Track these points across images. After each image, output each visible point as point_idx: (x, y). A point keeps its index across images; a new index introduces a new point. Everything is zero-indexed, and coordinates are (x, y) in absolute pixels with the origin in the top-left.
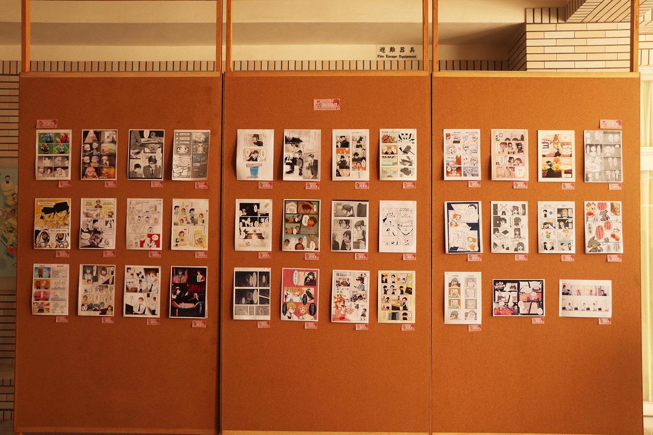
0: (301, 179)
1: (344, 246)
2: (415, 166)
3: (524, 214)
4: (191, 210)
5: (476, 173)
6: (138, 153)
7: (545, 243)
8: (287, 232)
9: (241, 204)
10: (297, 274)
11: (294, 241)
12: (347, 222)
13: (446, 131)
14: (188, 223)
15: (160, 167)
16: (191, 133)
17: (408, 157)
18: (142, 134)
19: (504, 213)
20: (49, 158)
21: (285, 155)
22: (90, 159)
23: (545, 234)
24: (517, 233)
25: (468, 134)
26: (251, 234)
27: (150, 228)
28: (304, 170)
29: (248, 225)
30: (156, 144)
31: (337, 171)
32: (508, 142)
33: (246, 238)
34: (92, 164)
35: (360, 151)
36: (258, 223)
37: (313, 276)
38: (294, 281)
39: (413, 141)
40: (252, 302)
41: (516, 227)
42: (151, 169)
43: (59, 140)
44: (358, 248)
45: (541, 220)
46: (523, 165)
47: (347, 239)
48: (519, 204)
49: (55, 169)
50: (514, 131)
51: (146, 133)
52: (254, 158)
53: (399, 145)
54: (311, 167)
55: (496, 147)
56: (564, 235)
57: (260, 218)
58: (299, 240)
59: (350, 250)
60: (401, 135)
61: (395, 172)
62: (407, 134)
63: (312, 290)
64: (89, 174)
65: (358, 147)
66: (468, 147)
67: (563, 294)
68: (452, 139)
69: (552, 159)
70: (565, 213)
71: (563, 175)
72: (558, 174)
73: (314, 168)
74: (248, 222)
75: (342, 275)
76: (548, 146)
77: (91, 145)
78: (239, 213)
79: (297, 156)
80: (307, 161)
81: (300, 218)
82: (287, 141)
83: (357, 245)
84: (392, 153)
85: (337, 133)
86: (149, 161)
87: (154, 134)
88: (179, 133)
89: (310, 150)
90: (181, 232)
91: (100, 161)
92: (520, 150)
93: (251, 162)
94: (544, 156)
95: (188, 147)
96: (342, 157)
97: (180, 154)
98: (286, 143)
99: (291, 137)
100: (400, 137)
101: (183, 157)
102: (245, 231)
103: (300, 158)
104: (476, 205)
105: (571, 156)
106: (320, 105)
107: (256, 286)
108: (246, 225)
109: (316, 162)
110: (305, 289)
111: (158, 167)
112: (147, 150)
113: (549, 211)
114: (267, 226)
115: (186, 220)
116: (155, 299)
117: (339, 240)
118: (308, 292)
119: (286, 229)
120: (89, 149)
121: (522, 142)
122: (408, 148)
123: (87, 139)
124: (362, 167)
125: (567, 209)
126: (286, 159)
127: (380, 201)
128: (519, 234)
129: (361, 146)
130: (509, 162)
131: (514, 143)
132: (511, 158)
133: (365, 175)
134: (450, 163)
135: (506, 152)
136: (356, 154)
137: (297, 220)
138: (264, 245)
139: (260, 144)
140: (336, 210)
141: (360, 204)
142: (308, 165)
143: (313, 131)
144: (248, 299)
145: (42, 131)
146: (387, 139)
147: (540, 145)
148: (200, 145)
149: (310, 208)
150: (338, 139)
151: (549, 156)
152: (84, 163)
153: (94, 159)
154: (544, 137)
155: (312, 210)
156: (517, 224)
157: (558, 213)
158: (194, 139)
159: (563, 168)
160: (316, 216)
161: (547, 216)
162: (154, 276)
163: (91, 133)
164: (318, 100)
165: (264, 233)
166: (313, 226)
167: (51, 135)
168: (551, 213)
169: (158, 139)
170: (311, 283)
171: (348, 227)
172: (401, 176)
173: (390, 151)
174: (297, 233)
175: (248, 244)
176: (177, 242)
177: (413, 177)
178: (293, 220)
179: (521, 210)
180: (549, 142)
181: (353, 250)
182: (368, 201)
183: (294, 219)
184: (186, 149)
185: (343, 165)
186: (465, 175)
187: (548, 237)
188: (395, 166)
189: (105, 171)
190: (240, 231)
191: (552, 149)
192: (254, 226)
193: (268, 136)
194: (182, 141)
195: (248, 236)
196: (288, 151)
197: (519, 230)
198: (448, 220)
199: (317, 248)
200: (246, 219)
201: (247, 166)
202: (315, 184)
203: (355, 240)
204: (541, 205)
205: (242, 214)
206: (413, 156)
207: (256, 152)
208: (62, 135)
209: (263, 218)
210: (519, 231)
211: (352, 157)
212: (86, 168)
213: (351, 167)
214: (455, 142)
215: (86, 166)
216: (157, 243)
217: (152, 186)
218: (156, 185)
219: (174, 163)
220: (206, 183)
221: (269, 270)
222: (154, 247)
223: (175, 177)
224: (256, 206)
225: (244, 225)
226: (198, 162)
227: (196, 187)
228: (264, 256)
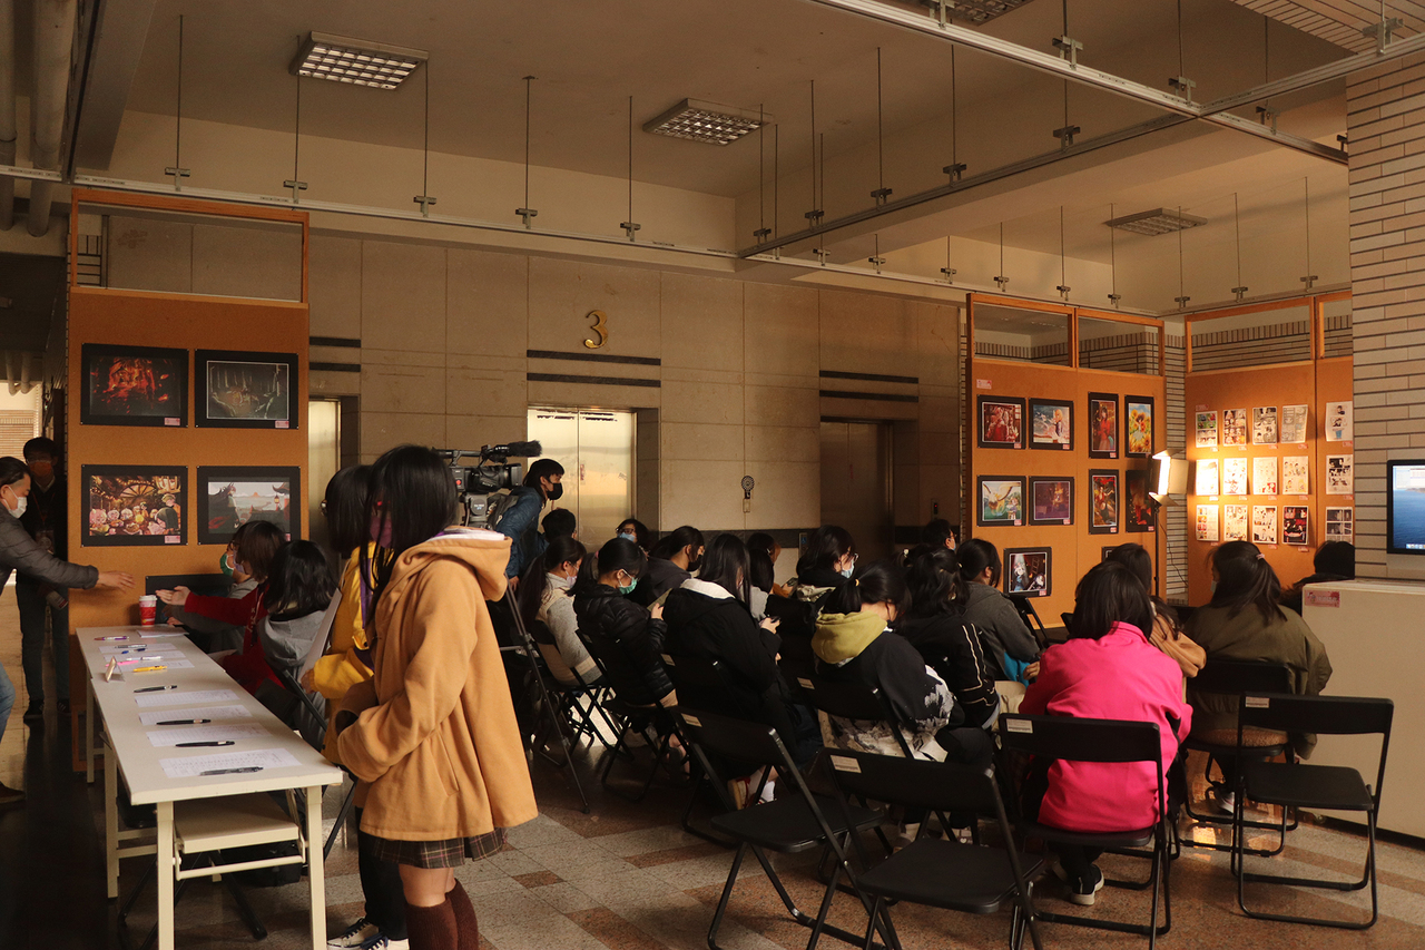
4: (1296, 465)
6: (1260, 424)
9: (1330, 459)
14: (1294, 474)
15: (1274, 434)
16: (1294, 408)
18: (1261, 410)
20: (1204, 431)
22: (1229, 431)
26: (1337, 481)
27: (1269, 478)
30: (1271, 417)
34: (1230, 435)
36: (1342, 473)
40: (1339, 533)
42: (1268, 436)
43: (1210, 418)
49: (1208, 439)
52: (1338, 423)
57: (1344, 469)
64: (1228, 442)
74: (1335, 472)
77: (1230, 420)
78: (1329, 466)
86: (1267, 430)
87: (1270, 410)
88: (1286, 408)
90: (1290, 481)
91: (1235, 432)
93: (1336, 427)
95: (1293, 419)
97: (1288, 424)
101: (1289, 426)
102: (1333, 479)
107: (1342, 520)
112: (1265, 422)
114: (1349, 475)
115: (1293, 472)
116: (1273, 529)
120: (1228, 424)
123: (1227, 417)
138: (1347, 489)
139: (1342, 413)
144: (1337, 530)
145: (1199, 413)
148: (1301, 416)
152: (1225, 434)
153: (1232, 431)
158: (1296, 412)
163: (1229, 413)
165: (1347, 480)
167: (1205, 415)
169: (1272, 414)
175: (1336, 489)
176: (1287, 488)
184: (1291, 420)
189: (1237, 438)
190: (1330, 479)
192: (1340, 475)
194: (1289, 414)
195: (1335, 483)
205: (1331, 467)
207: (1340, 419)
208: (1212, 415)
212: (1226, 437)
216: (1274, 489)
217: (1269, 448)
218: (1272, 447)
219: (1283, 431)
220: (1306, 444)
221: (1350, 508)
222: (1271, 492)
223: (1285, 441)
224: (1341, 460)
225: (1333, 475)
226: (1299, 429)
227: (1299, 448)
228: (1347, 497)
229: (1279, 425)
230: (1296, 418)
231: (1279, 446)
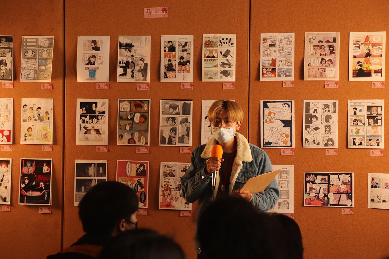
0: (133, 80)
1: (170, 141)
2: (234, 68)
3: (335, 112)
4: (38, 109)
5: (290, 74)
7: (354, 139)
8: (121, 129)
9: (81, 103)
10: (130, 166)
11: (127, 136)
12: (174, 119)
13: (262, 35)
14: (35, 120)
15: (10, 69)
16: (36, 39)
17: (227, 60)
21: (119, 59)
23: (354, 131)
24: (328, 129)
26: (90, 130)
27: (2, 124)
28: (136, 73)
29: (87, 122)
30: (6, 48)
31: (165, 73)
32: (320, 44)
33: (86, 133)
35: (185, 55)
36: (96, 120)
37: (144, 167)
38: (127, 171)
39: (232, 45)
41: (326, 124)
42: (2, 71)
44: (183, 142)
45: (351, 117)
46: (334, 66)
47: (173, 134)
48: (330, 102)
50: (326, 34)
52: (92, 62)
53: (220, 49)
54: (142, 70)
55: (309, 49)
57: (98, 116)
58: (131, 135)
59: (176, 144)
60: (221, 40)
62: (227, 39)
63: (142, 180)
65: (183, 51)
67: (372, 187)
68: (268, 42)
69: (362, 60)
71: (373, 74)
72: (368, 74)
73: (144, 71)
74: (87, 119)
75: (169, 167)
76: (359, 47)
78: (79, 111)
79: (130, 60)
80: (138, 65)
81: (132, 115)
82: (121, 46)
83: (181, 140)
84: (214, 57)
85: (165, 39)
87: (4, 39)
88: (26, 39)
89: (141, 54)
90: (29, 128)
93: (90, 66)
94: (355, 57)
95: (34, 52)
96: (170, 60)
97: (28, 58)
98: (120, 48)
99: (125, 43)
100: (220, 42)
101: (30, 61)
102: (85, 127)
103: (132, 62)
104: (290, 103)
105: (381, 56)
106: (150, 12)
107: (95, 176)
108: (86, 122)
109: (146, 65)
110: (136, 179)
111: (8, 69)
114: (104, 123)
115: (34, 117)
116: (6, 187)
117: (166, 135)
118: (139, 182)
119: (120, 125)
122: (228, 52)
124: (186, 70)
126: (120, 63)
127: (203, 101)
128: (330, 131)
129: (186, 50)
130: (321, 63)
131: (326, 45)
132: (322, 60)
133: (190, 77)
134: (266, 65)
135: (318, 54)
136: (182, 58)
137: (129, 117)
138: (101, 140)
139: (97, 49)
140: (164, 108)
141: (185, 103)
142: (139, 69)
143: (144, 37)
144: (87, 187)
146: (209, 44)
147: (351, 47)
148: (45, 50)
149: (142, 107)
150: (166, 44)
151: (360, 56)
154: (355, 39)
155: (143, 109)
156: (327, 121)
158: (40, 44)
159: (373, 68)
160: (146, 114)
162: (6, 167)
164: (149, 8)
165: (101, 128)
166: (144, 122)
168: (361, 111)
169: (7, 45)
170: (141, 173)
171: (174, 123)
172: (221, 77)
173: (211, 55)
174: (130, 129)
175: (87, 139)
176: (25, 137)
177: (232, 79)
178: (126, 117)
180: (360, 43)
181: (178, 145)
182: (192, 100)
183: (127, 117)
184: (32, 53)
185: (170, 68)
186: (279, 76)
187: (357, 133)
188: (215, 69)
190: (81, 127)
191: (363, 50)
192: (92, 122)
193: (105, 42)
194: (29, 46)
195: (87, 132)
196: (122, 55)
197: (329, 126)
198: (263, 117)
199: (147, 142)
200: (86, 117)
201: (86, 70)
202: (146, 85)
203: (180, 136)
204: (351, 103)
205: (82, 112)
206: (232, 59)
207: (94, 56)
209: (100, 115)
210: (330, 128)
211: (178, 60)
213: (177, 69)
214: (271, 45)
216: (8, 138)
217: (3, 87)
218: (7, 85)
219: (22, 66)
220: (51, 84)
221: (104, 161)
222: (5, 141)
223: (23, 79)
224: (94, 105)
225: (84, 122)
226: (44, 65)
227: (42, 88)
228: (101, 149)
229: (17, 59)
230: (40, 52)
231: (15, 84)
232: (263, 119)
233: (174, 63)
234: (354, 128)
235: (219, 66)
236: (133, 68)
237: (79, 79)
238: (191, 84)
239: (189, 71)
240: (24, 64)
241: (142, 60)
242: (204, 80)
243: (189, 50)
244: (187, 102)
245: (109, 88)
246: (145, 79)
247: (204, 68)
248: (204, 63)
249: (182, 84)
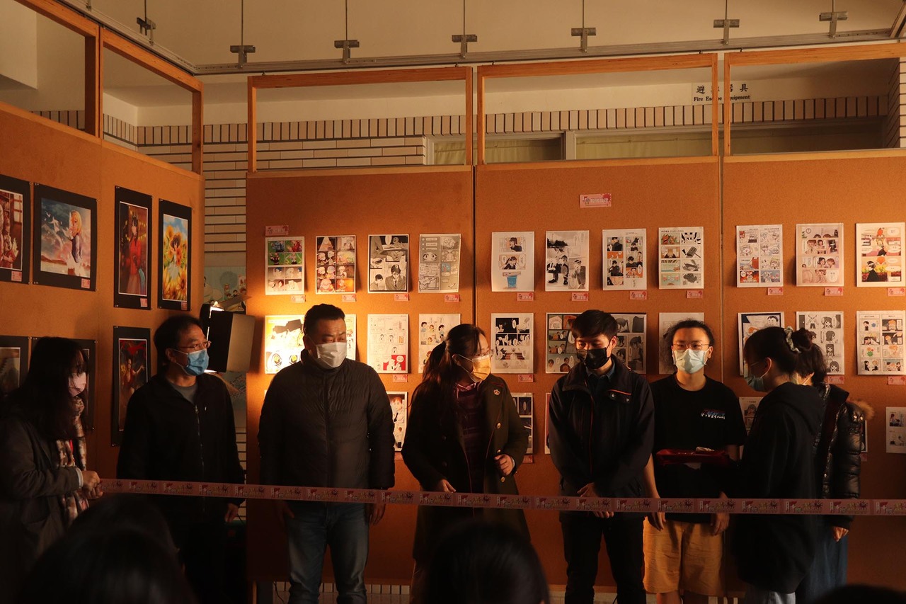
0: (566, 289)
2: (701, 271)
3: (839, 327)
4: (440, 327)
5: (777, 278)
6: (380, 262)
7: (866, 362)
8: (550, 352)
9: (497, 319)
12: (621, 339)
13: (739, 228)
14: (437, 342)
15: (404, 277)
16: (438, 238)
17: (693, 261)
18: (383, 240)
19: (813, 326)
20: (280, 269)
21: (548, 261)
22: (326, 270)
23: (866, 352)
24: (830, 350)
25: (767, 231)
26: (509, 354)
27: (395, 348)
28: (570, 278)
29: (506, 344)
30: (399, 251)
31: (608, 278)
32: (817, 239)
33: (504, 358)
34: (328, 276)
35: (635, 254)
36: (517, 340)
39: (699, 242)
41: (828, 343)
42: (394, 280)
43: (290, 248)
45: (861, 334)
46: (837, 267)
47: (621, 359)
48: (832, 314)
49: (287, 281)
50: (825, 226)
51: (388, 238)
52: (512, 265)
53: (682, 246)
54: (578, 275)
55: (802, 246)
56: (891, 352)
57: (519, 335)
58: (565, 360)
60: (684, 235)
61: (677, 279)
62: (691, 234)
64: (324, 287)
65: (632, 249)
66: (767, 247)
67: (891, 425)
68: (747, 238)
69: (874, 259)
70: (892, 326)
71: (890, 278)
72: (883, 277)
73: (581, 276)
74: (505, 340)
76: (869, 242)
77: (326, 253)
78: (495, 330)
79: (562, 262)
80: (573, 269)
81: (566, 334)
82: (550, 245)
84: (674, 256)
85: (608, 235)
86: (392, 271)
87: (397, 239)
88: (425, 238)
89: (576, 255)
90: (429, 353)
91: (336, 272)
92: (834, 249)
93: (508, 271)
94: (864, 255)
95: (435, 255)
96: (615, 262)
97: (427, 263)
98: (549, 247)
99: (554, 241)
100: (683, 237)
102: (502, 350)
103: (565, 265)
104: (778, 317)
105: (900, 254)
106: (588, 200)
108: (504, 344)
109: (583, 268)
111: (402, 277)
112: (389, 258)
113: (871, 322)
114: (528, 344)
116: (401, 429)
119: (550, 347)
120: (324, 259)
121: (836, 239)
122: (693, 250)
123: (321, 247)
124: (637, 274)
125: (896, 320)
126: (549, 266)
127: (660, 314)
128: (833, 352)
129: (636, 249)
130: (819, 263)
131: (825, 240)
132: (821, 259)
133: (642, 283)
134: (745, 267)
135: (815, 252)
136: (631, 258)
137: (562, 337)
138: (524, 366)
139: (518, 249)
141: (636, 317)
142: (574, 273)
143: (579, 233)
145: (271, 239)
146: (667, 240)
147: (859, 242)
148: (450, 251)
150: (609, 241)
151: (871, 254)
152: (319, 275)
153: (331, 270)
154: (863, 232)
156: (829, 339)
157: (883, 325)
158: (443, 245)
159: (889, 269)
161: (869, 328)
162: (400, 403)
163: (326, 241)
164: (585, 196)
165: (524, 352)
167: (281, 243)
168: (874, 325)
169: (401, 246)
171: (622, 344)
172: (685, 283)
173: (670, 255)
174: (562, 353)
175: (506, 366)
176: (424, 364)
177: (700, 285)
178: (557, 337)
179: (835, 322)
180: (871, 238)
182: (645, 314)
183: (559, 336)
184: (433, 256)
185: (615, 272)
186: (763, 281)
187: (870, 354)
188: (676, 272)
189: (342, 283)
190: (497, 351)
191: (875, 246)
192: (512, 344)
193: (528, 240)
194: (429, 247)
195: (505, 356)
196: (550, 256)
197: (832, 346)
198: (743, 335)
200: (503, 336)
201: (503, 276)
202: (583, 294)
203: (630, 360)
204: (861, 315)
205: (498, 331)
206: (699, 259)
207: (514, 258)
208: (294, 242)
209: (523, 335)
210: (833, 348)
211: (625, 262)
212: (321, 280)
213: (624, 274)
214: (750, 241)
215: (321, 278)
216: (403, 365)
217: (396, 300)
218: (400, 298)
219: (420, 273)
220: (457, 296)
221: (530, 395)
222: (399, 370)
223: (421, 290)
224: (514, 322)
225: (501, 343)
226: (448, 271)
227: (446, 300)
228: (524, 379)
229: (413, 263)
230: (443, 254)
231: (411, 298)
232: (743, 337)
233: (620, 265)
234: (865, 348)
235: (681, 268)
236: (566, 273)
237: (495, 288)
238: (644, 292)
239: (641, 276)
240: (422, 270)
241: (578, 262)
242: (661, 287)
243: (641, 248)
244: (639, 316)
245: (534, 299)
246: (583, 287)
247: (662, 271)
248: (661, 265)
249: (631, 292)
